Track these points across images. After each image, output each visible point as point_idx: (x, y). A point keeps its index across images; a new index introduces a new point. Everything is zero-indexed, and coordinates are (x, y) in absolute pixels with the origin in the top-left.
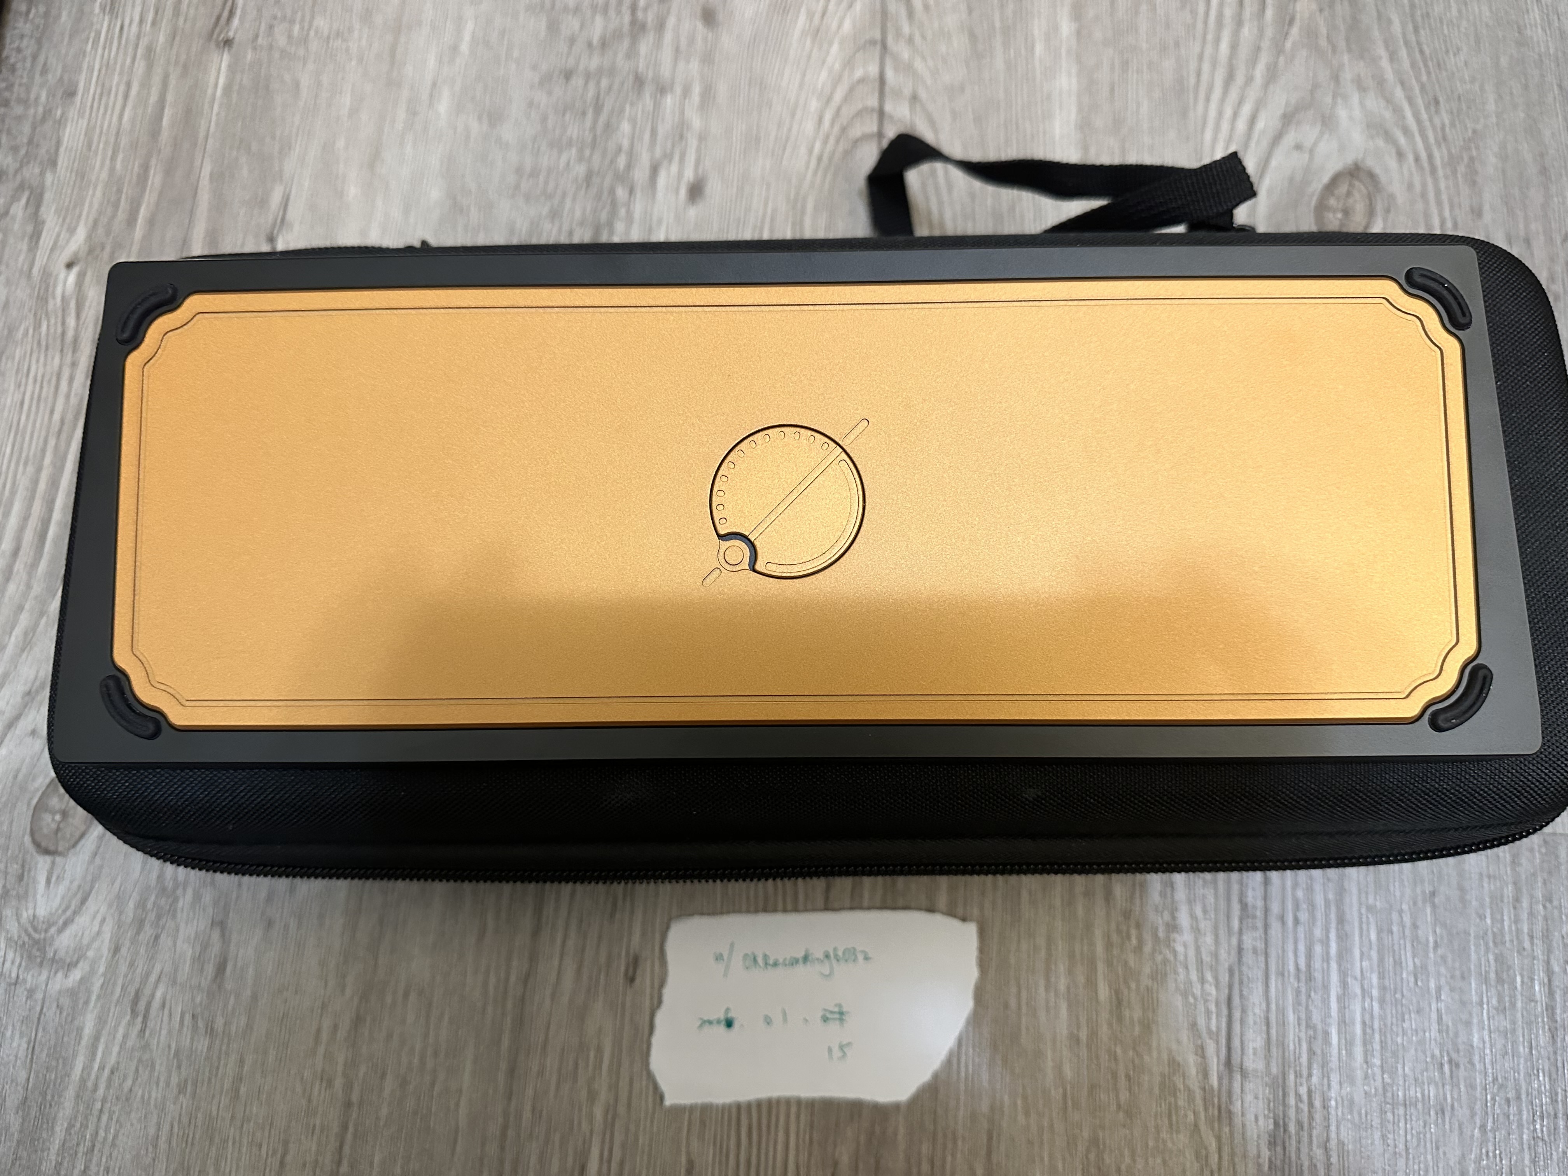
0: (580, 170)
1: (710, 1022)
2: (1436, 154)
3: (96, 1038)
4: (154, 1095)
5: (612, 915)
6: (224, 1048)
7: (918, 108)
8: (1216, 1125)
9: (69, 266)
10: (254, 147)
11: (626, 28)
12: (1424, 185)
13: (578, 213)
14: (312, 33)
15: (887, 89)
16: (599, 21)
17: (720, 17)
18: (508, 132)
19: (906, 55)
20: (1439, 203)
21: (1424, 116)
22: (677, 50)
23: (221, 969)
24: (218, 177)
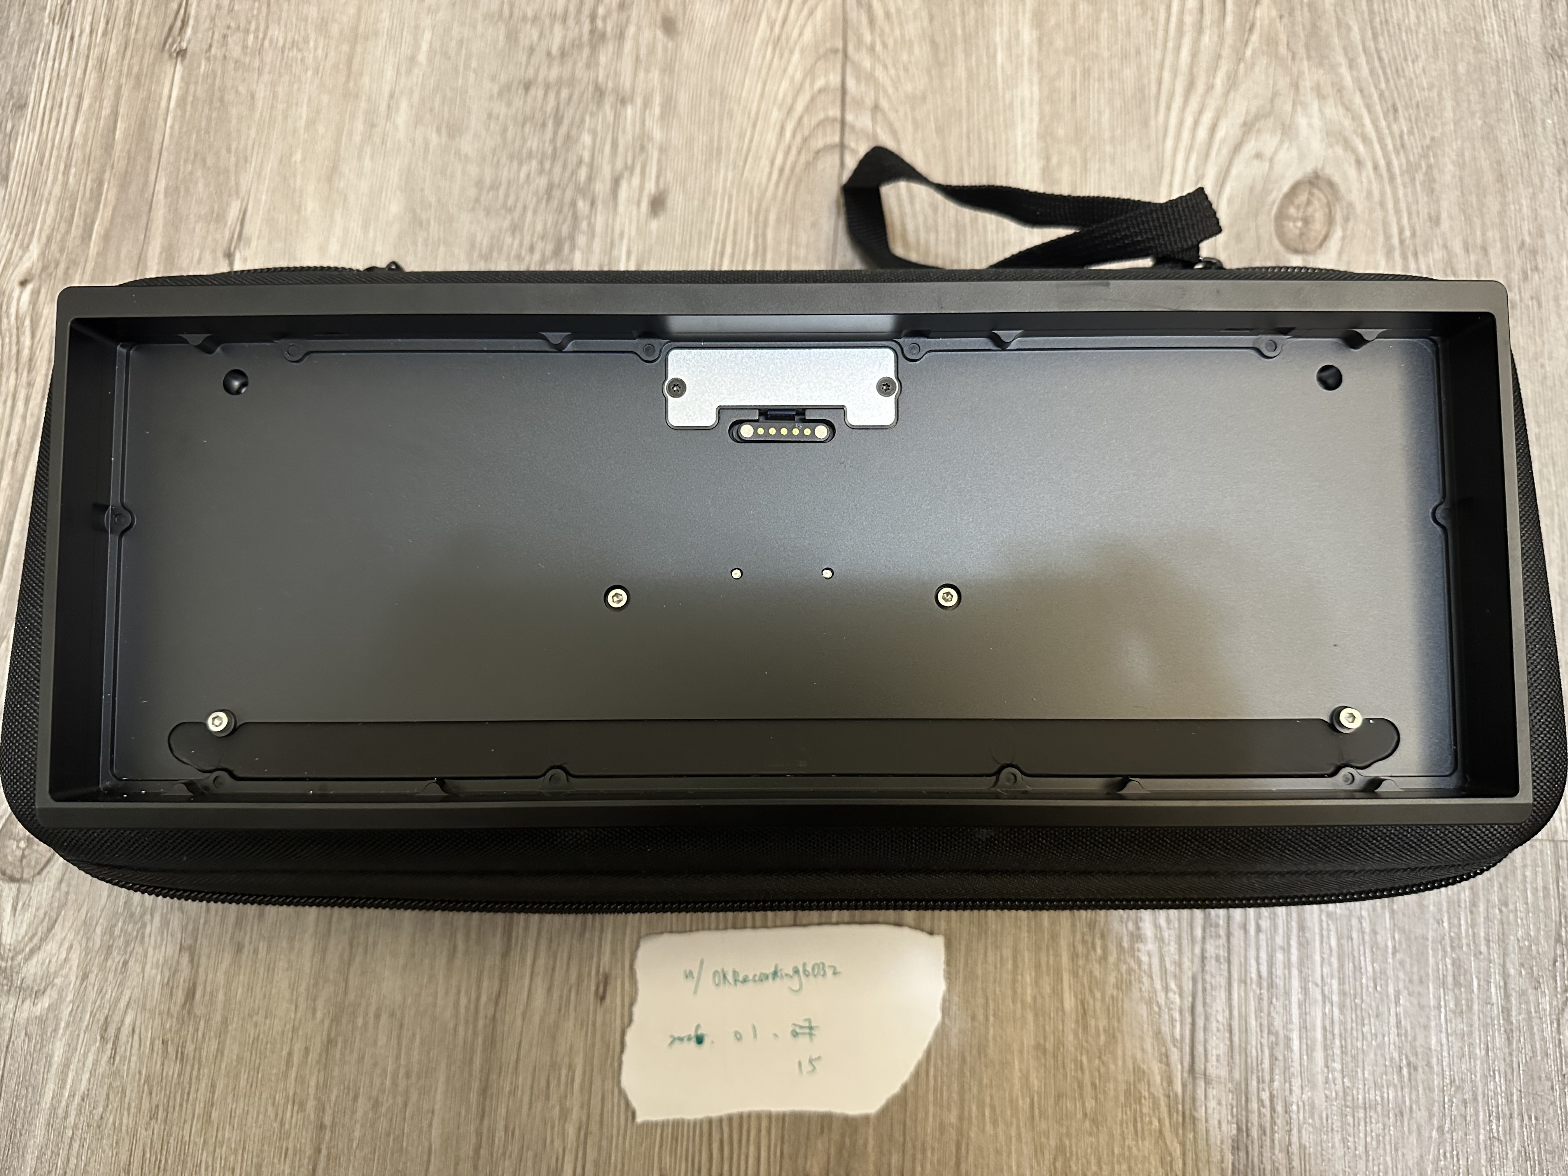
0: (543, 182)
1: (681, 1039)
2: (1395, 163)
3: (66, 1065)
4: (125, 1121)
5: (582, 935)
6: (195, 1073)
7: (879, 117)
8: (1181, 1132)
9: (23, 283)
10: (210, 162)
11: (586, 37)
12: (1383, 193)
13: (539, 228)
14: (267, 43)
15: (848, 99)
16: (558, 29)
17: (680, 25)
18: (467, 145)
19: (867, 63)
20: (1397, 212)
21: (1383, 124)
22: (637, 58)
23: (191, 994)
24: (172, 192)
